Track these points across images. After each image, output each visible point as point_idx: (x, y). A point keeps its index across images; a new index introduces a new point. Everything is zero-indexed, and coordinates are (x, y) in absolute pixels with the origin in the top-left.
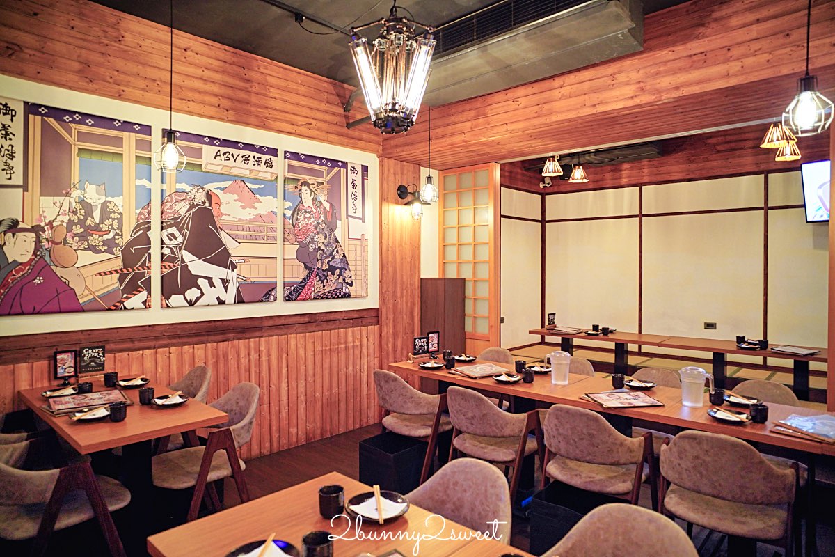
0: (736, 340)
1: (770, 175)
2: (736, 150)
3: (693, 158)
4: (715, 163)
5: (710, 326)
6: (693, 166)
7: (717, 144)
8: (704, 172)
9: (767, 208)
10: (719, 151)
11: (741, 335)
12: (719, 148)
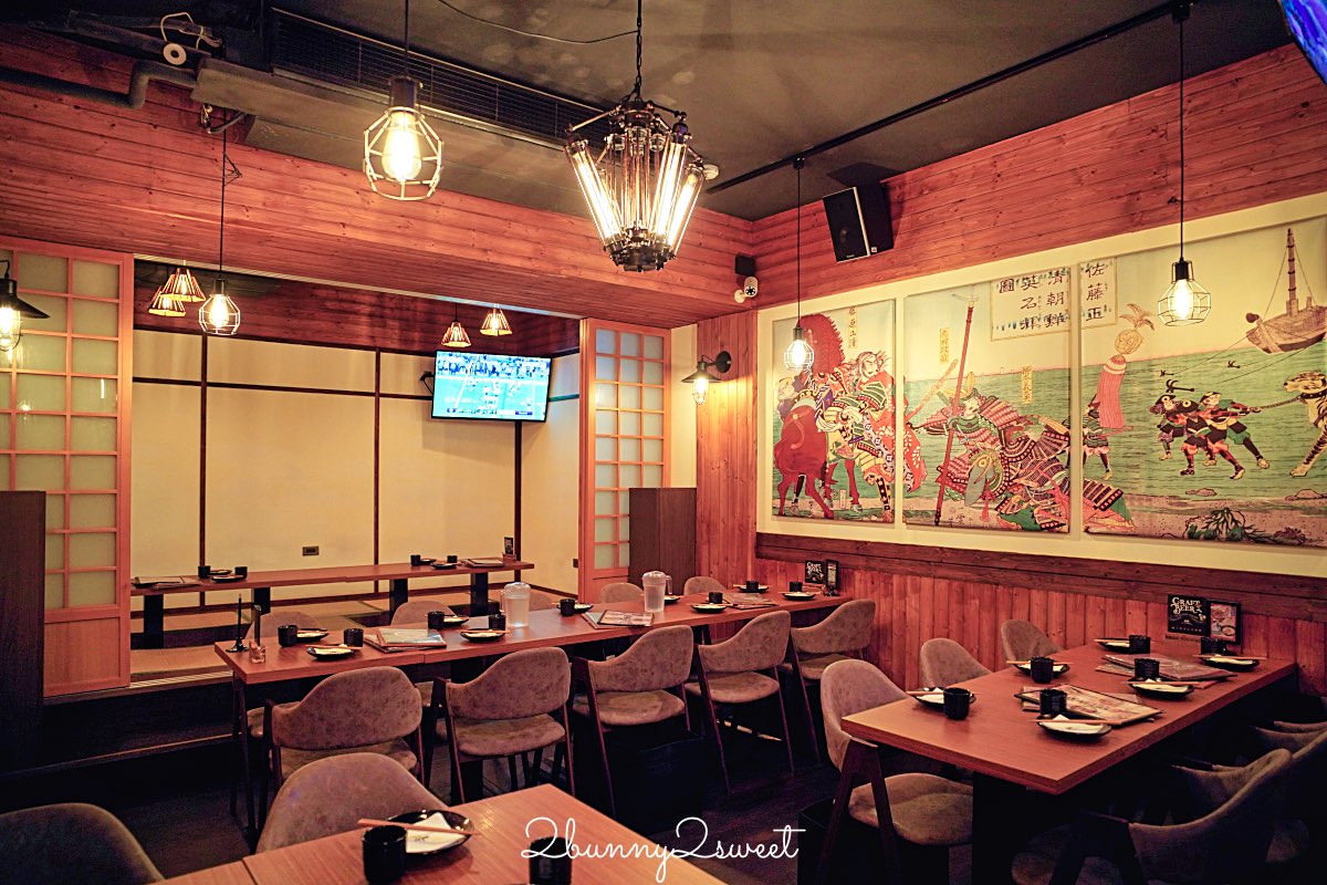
0: (410, 561)
1: (382, 354)
2: (351, 313)
3: (293, 311)
4: (323, 325)
5: (311, 551)
6: (294, 322)
7: (326, 299)
8: (309, 333)
9: (378, 395)
10: (328, 310)
11: (416, 554)
12: (328, 304)
